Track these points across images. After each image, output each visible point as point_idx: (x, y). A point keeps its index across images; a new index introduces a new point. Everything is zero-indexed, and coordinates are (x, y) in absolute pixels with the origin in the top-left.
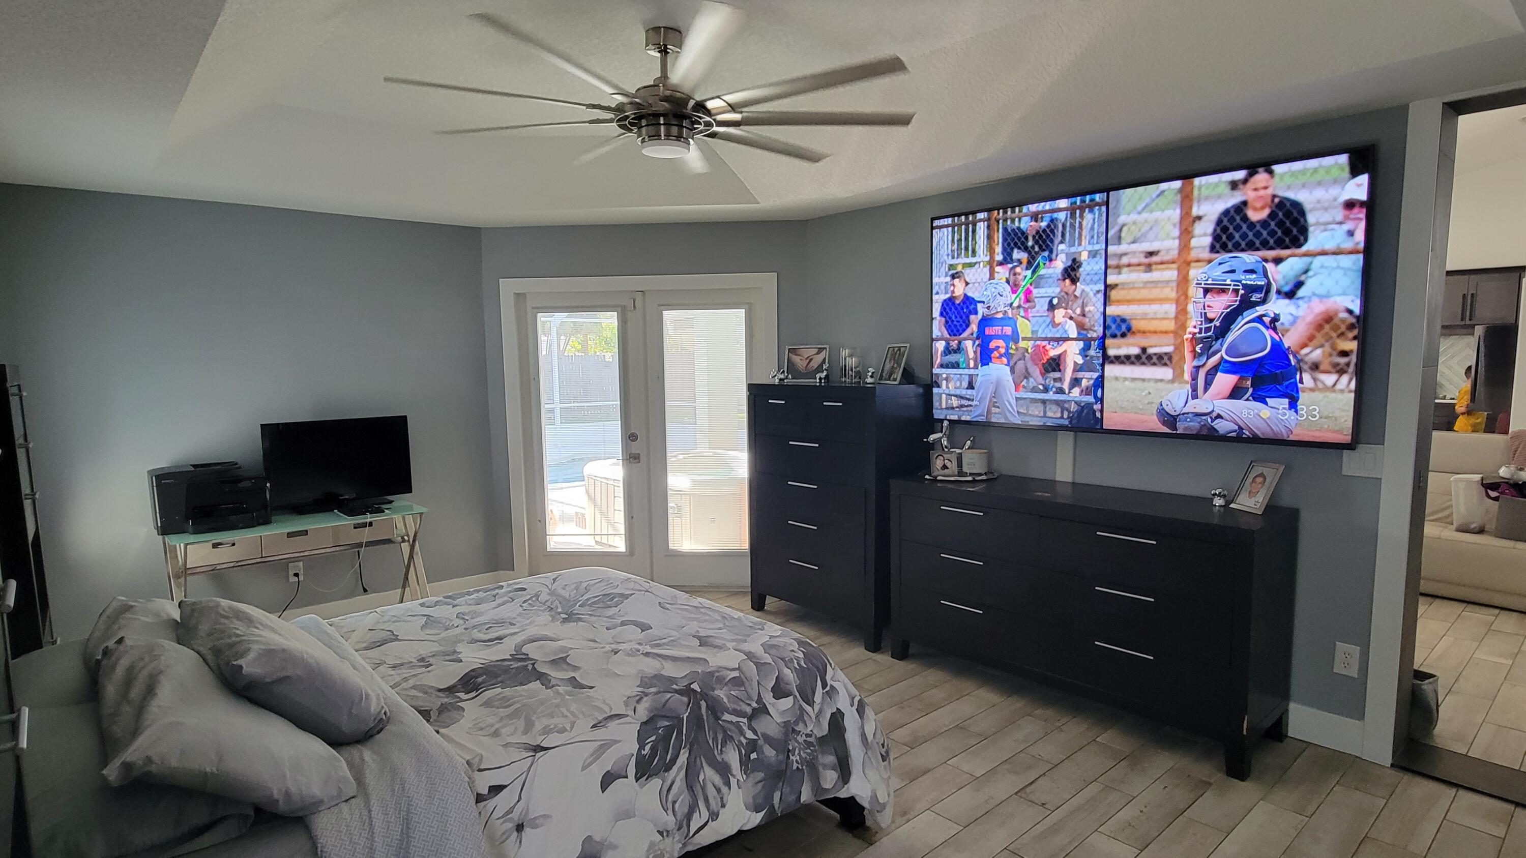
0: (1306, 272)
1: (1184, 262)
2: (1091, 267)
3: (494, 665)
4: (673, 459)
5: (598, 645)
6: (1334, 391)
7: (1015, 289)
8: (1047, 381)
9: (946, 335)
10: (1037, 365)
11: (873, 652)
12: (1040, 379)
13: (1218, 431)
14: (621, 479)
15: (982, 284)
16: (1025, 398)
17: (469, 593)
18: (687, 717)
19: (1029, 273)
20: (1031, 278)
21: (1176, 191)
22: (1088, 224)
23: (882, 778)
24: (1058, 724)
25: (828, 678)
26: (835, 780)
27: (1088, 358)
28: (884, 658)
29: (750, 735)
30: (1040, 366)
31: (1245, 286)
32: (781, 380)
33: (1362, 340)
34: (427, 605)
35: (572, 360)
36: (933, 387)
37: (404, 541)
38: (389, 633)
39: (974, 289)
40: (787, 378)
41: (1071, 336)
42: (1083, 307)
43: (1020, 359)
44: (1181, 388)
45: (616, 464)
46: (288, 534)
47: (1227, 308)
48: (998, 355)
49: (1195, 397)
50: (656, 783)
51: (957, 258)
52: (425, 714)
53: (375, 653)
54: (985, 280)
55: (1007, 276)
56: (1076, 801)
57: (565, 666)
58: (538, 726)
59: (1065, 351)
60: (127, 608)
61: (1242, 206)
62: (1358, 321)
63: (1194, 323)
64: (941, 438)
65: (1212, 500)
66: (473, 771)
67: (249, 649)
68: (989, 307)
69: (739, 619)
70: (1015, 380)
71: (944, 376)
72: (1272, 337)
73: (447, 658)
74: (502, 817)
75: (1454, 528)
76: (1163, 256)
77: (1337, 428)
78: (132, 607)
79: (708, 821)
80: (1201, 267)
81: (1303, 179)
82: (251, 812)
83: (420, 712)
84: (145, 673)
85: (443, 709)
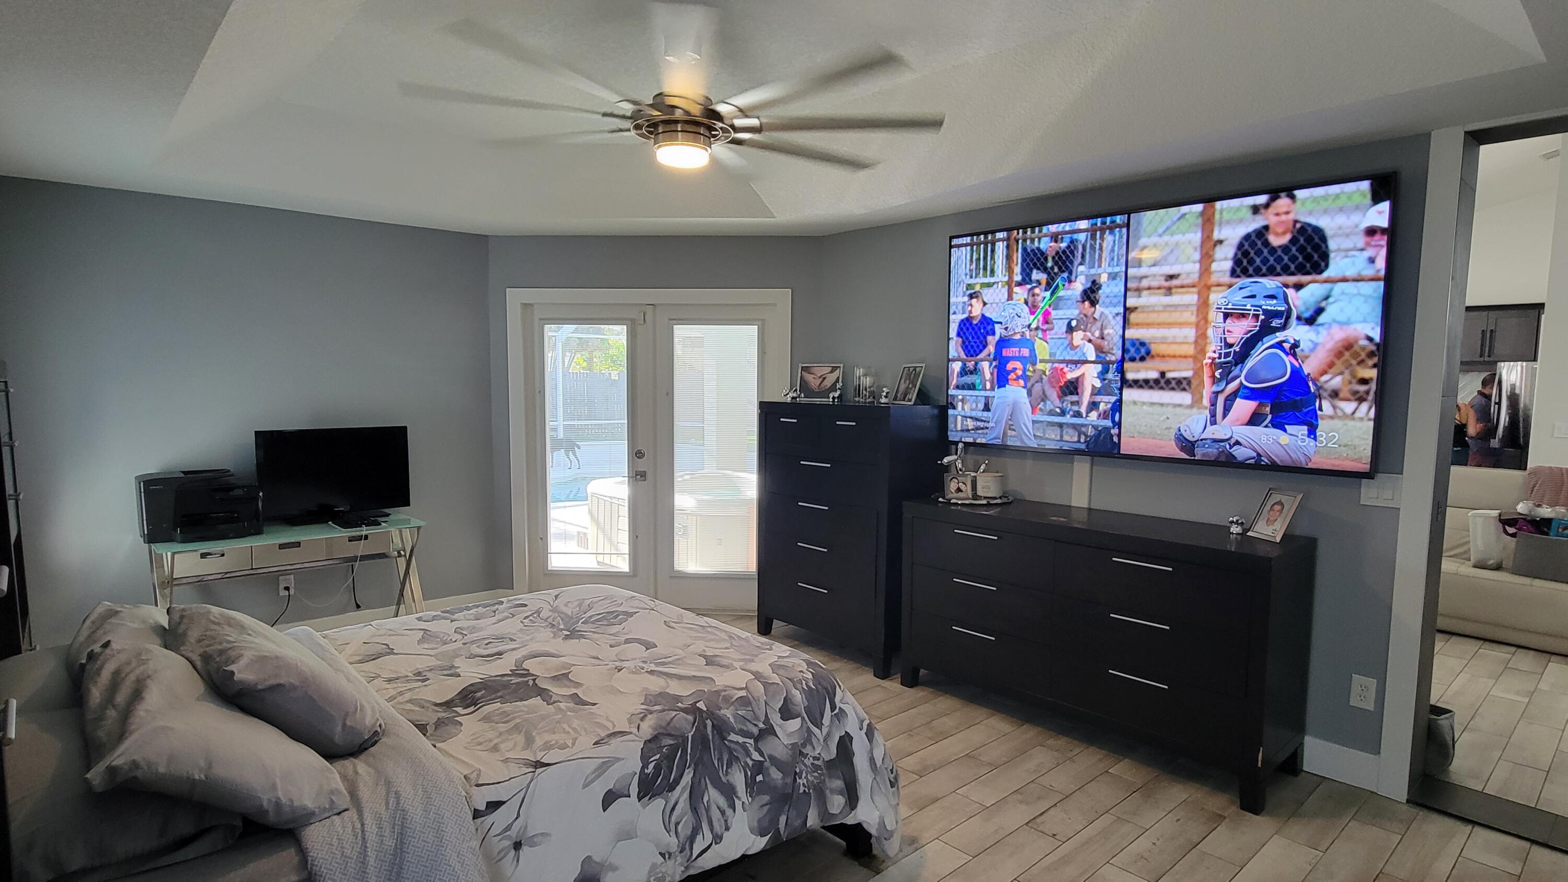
0: (1327, 298)
1: (1204, 287)
2: (1110, 289)
3: (494, 681)
4: (680, 479)
5: (601, 662)
6: (1353, 419)
7: (1033, 310)
8: (1064, 404)
9: (963, 356)
10: (1054, 387)
11: (883, 679)
12: (1057, 402)
13: (1236, 458)
14: (626, 498)
15: (1000, 305)
16: (1042, 422)
17: (468, 609)
18: (692, 735)
19: (1048, 294)
20: (1050, 300)
21: (1197, 215)
22: (1107, 246)
23: (891, 805)
24: (1070, 755)
25: (837, 700)
26: (842, 805)
27: (1106, 381)
28: (893, 685)
29: (756, 756)
30: (1057, 388)
31: (1266, 312)
32: (793, 398)
33: (1382, 367)
34: (424, 619)
35: (577, 377)
36: (948, 408)
37: (400, 555)
38: (385, 646)
39: (991, 310)
40: (799, 397)
41: (1089, 359)
42: (1102, 329)
43: (1037, 382)
44: (1200, 414)
45: (621, 483)
46: (280, 545)
47: (1246, 334)
48: (1015, 377)
49: (1214, 423)
50: (659, 803)
51: (976, 277)
52: (422, 728)
53: (369, 666)
54: (1002, 301)
55: (1026, 297)
56: (1086, 834)
57: (567, 682)
58: (539, 742)
59: (1083, 375)
60: (113, 613)
61: (1264, 231)
62: (1378, 349)
63: (1213, 348)
64: (956, 460)
65: (1229, 528)
66: (471, 786)
67: (242, 655)
68: (1007, 328)
69: (746, 639)
70: (1032, 403)
71: (960, 397)
72: (1291, 363)
73: (445, 672)
74: (499, 835)
75: (1471, 565)
76: (1184, 279)
77: (1356, 457)
78: (117, 612)
79: (711, 844)
80: (1221, 292)
81: (1325, 204)
82: (239, 823)
83: (416, 726)
84: (132, 677)
85: (439, 724)
